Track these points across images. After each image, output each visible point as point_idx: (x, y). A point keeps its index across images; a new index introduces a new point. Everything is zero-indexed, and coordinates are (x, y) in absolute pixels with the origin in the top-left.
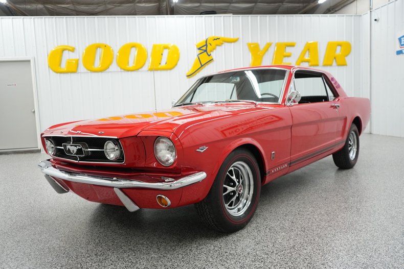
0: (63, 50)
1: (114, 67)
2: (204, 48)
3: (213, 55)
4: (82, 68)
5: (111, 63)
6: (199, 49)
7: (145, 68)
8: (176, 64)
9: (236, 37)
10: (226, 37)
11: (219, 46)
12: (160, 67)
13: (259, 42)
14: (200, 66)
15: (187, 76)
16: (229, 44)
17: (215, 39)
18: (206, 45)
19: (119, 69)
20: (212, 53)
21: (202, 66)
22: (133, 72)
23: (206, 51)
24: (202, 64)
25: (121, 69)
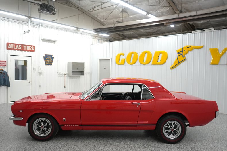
0: (120, 55)
1: (138, 63)
2: (181, 53)
3: (186, 56)
4: (126, 63)
5: (137, 61)
6: (178, 53)
7: (151, 63)
8: (165, 62)
9: (202, 45)
10: (195, 45)
11: (190, 51)
12: (157, 63)
13: (219, 48)
14: (178, 63)
15: (171, 68)
16: (197, 50)
17: (187, 47)
18: (182, 51)
19: (139, 64)
20: (186, 55)
21: (179, 63)
22: (145, 65)
23: (182, 54)
24: (179, 62)
25: (140, 63)
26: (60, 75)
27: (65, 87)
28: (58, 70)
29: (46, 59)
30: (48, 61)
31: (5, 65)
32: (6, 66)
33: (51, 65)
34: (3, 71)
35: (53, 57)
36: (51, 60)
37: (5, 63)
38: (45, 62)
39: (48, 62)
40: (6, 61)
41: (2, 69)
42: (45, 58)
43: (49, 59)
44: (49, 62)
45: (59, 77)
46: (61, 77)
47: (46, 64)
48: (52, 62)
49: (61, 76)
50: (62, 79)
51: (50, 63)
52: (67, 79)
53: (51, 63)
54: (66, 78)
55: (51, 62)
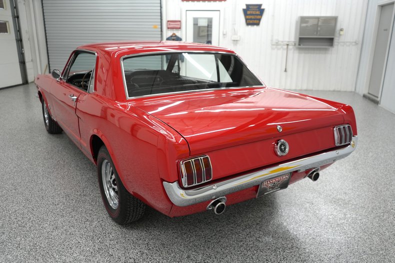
26: (276, 45)
27: (286, 71)
28: (272, 36)
29: (248, 12)
30: (253, 17)
31: (179, 26)
32: (180, 28)
33: (258, 24)
34: (176, 36)
35: (262, 7)
36: (257, 15)
37: (179, 23)
38: (246, 20)
39: (251, 19)
40: (180, 21)
41: (174, 34)
42: (245, 11)
43: (254, 13)
44: (254, 19)
45: (272, 49)
46: (279, 49)
47: (248, 24)
48: (260, 20)
49: (280, 47)
50: (281, 53)
51: (256, 22)
52: (294, 55)
53: (258, 21)
54: (291, 53)
55: (257, 19)
